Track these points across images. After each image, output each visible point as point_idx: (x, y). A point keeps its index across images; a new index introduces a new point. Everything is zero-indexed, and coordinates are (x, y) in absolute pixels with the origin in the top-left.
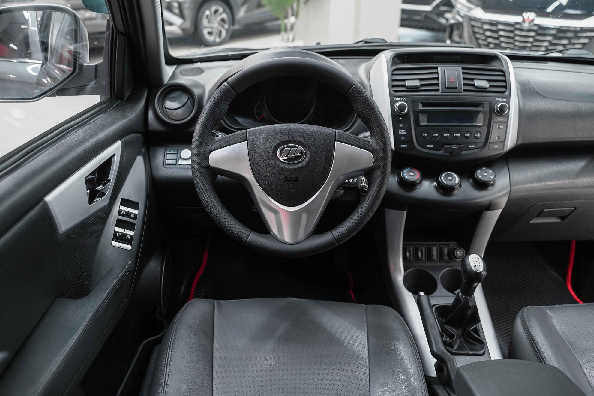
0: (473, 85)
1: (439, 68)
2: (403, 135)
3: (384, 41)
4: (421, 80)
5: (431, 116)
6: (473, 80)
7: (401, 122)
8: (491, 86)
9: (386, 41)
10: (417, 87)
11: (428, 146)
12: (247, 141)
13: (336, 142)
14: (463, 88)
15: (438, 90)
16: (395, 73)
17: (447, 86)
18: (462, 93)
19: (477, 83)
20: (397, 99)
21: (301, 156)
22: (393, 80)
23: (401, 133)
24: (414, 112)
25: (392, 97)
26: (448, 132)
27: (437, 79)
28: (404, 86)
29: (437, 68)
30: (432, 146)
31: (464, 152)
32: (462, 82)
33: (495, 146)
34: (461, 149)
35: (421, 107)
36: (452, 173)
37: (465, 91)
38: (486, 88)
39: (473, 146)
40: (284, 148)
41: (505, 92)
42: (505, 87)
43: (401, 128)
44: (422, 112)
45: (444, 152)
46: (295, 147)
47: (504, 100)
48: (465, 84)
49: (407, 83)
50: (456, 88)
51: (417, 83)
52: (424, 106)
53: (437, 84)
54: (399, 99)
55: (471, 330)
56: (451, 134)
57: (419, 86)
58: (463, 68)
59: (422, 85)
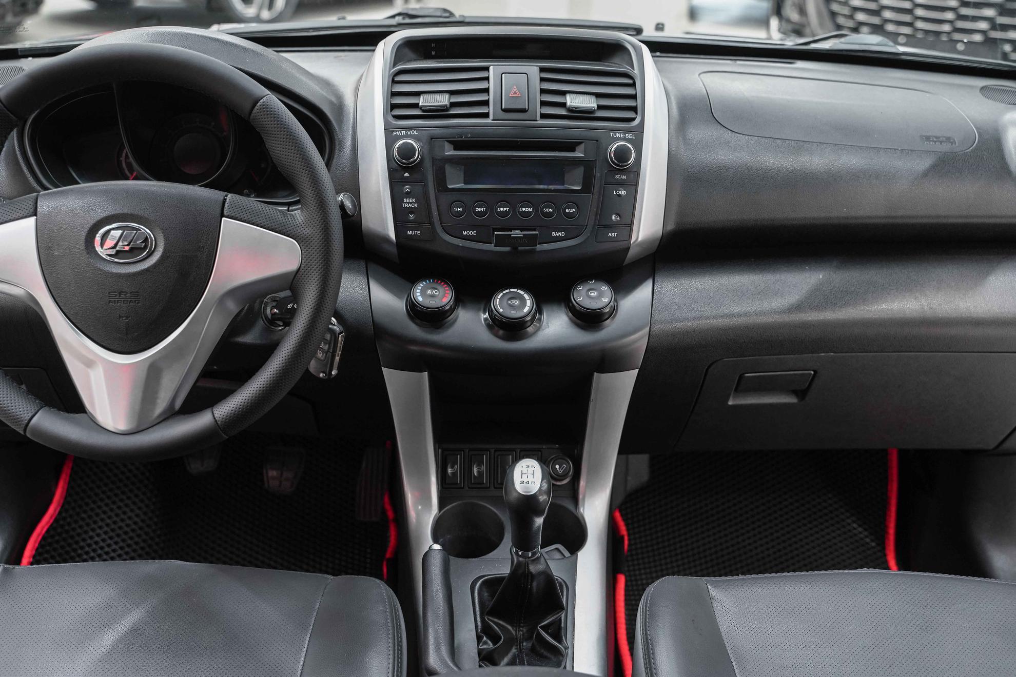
0: (563, 105)
1: (491, 68)
2: (411, 211)
3: (447, 15)
4: (452, 93)
5: (472, 170)
6: (563, 93)
7: (406, 181)
8: (600, 107)
9: (451, 14)
10: (444, 109)
11: (464, 233)
12: (36, 215)
13: (224, 219)
14: (539, 110)
15: (486, 115)
16: (397, 79)
17: (503, 107)
18: (536, 121)
19: (572, 101)
20: (399, 133)
21: (146, 247)
22: (394, 94)
23: (407, 205)
24: (434, 160)
25: (389, 130)
26: (505, 201)
27: (486, 91)
28: (416, 106)
29: (487, 69)
30: (474, 233)
31: (539, 247)
32: (538, 98)
33: (610, 234)
34: (533, 240)
35: (450, 152)
36: (519, 291)
37: (543, 116)
38: (592, 112)
39: (562, 234)
40: (109, 231)
41: (634, 119)
42: (634, 109)
43: (408, 195)
44: (451, 160)
45: (495, 246)
46: (133, 228)
47: (629, 136)
48: (543, 104)
49: (423, 101)
50: (523, 111)
51: (444, 100)
52: (455, 149)
53: (486, 103)
54: (404, 133)
55: (542, 627)
56: (514, 208)
57: (446, 105)
58: (542, 70)
59: (453, 105)
